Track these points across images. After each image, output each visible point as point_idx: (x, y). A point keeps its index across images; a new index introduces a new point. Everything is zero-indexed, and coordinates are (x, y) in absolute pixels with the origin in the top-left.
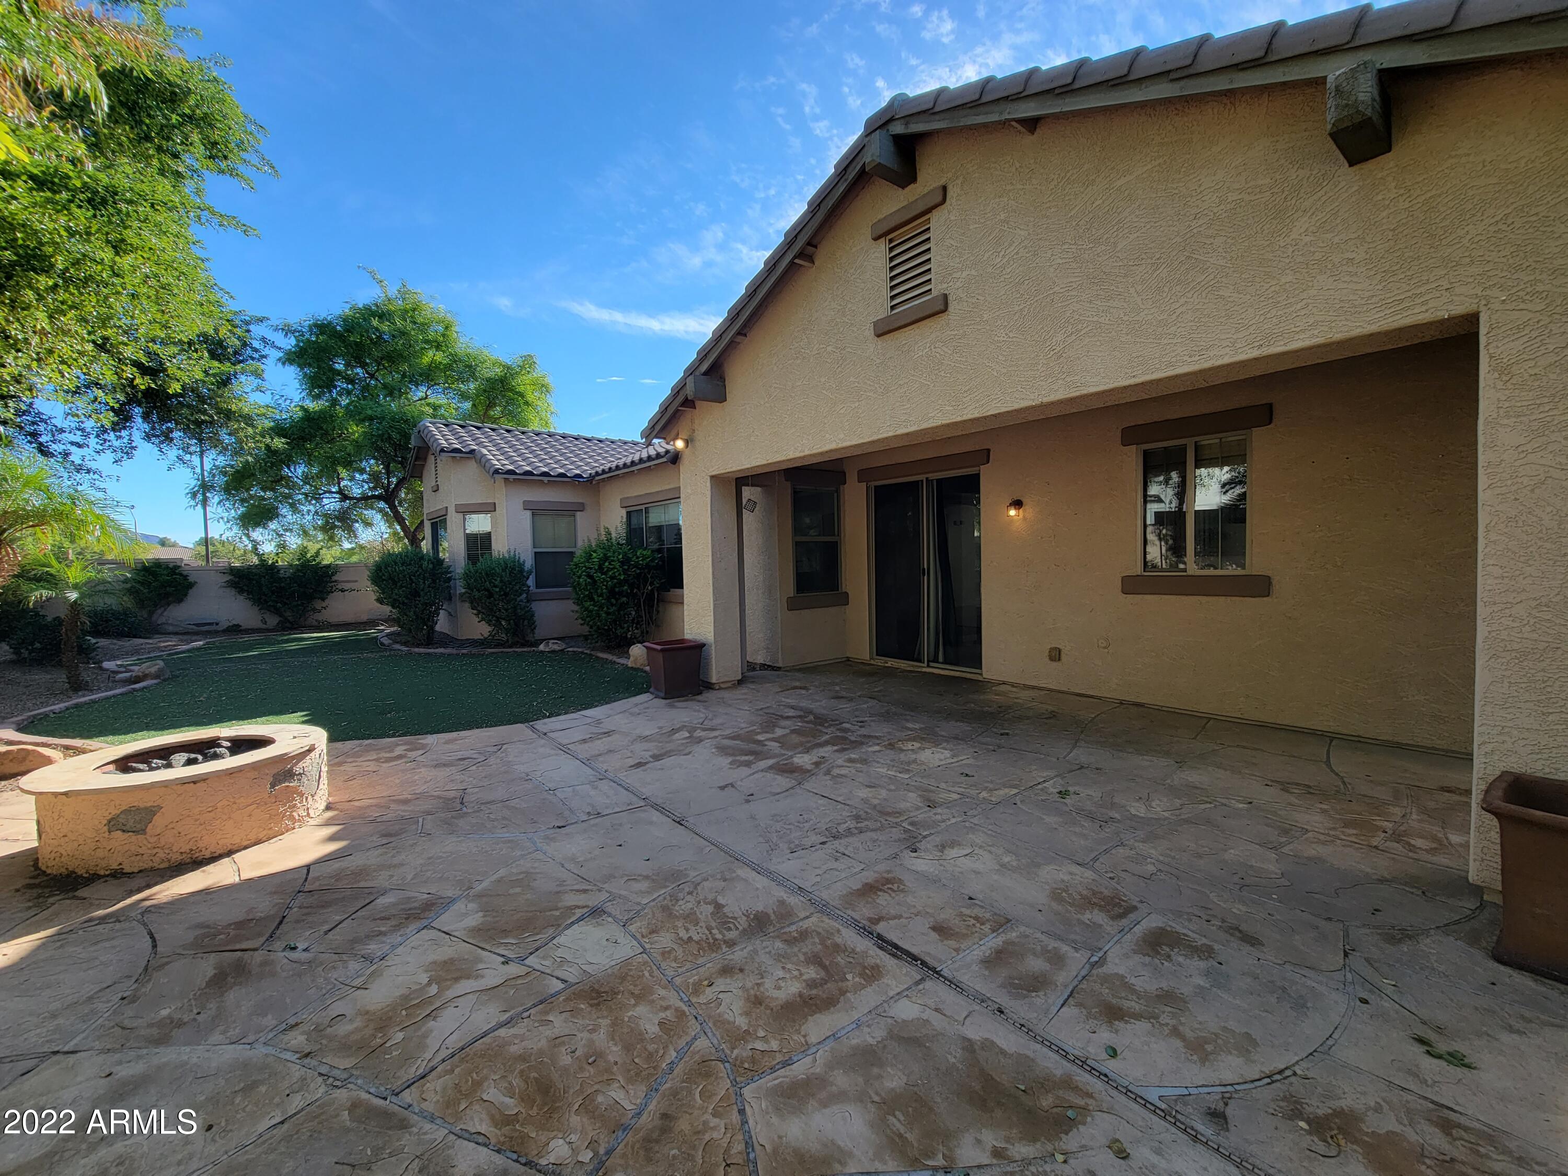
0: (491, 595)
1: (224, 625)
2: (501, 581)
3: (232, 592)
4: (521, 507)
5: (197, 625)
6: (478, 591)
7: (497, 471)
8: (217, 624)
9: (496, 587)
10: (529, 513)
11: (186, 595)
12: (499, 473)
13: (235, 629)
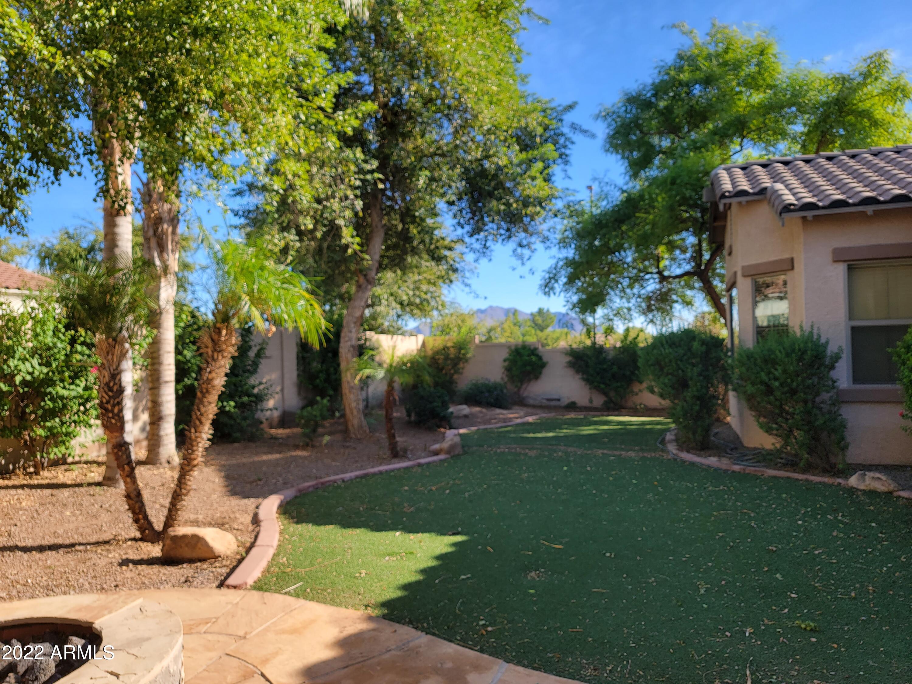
0: (770, 391)
1: (565, 402)
2: (785, 371)
3: (570, 372)
4: (830, 258)
5: (549, 400)
6: (753, 384)
7: (787, 208)
8: (559, 400)
9: (776, 379)
10: (842, 268)
11: (540, 373)
12: (790, 211)
13: (572, 407)
